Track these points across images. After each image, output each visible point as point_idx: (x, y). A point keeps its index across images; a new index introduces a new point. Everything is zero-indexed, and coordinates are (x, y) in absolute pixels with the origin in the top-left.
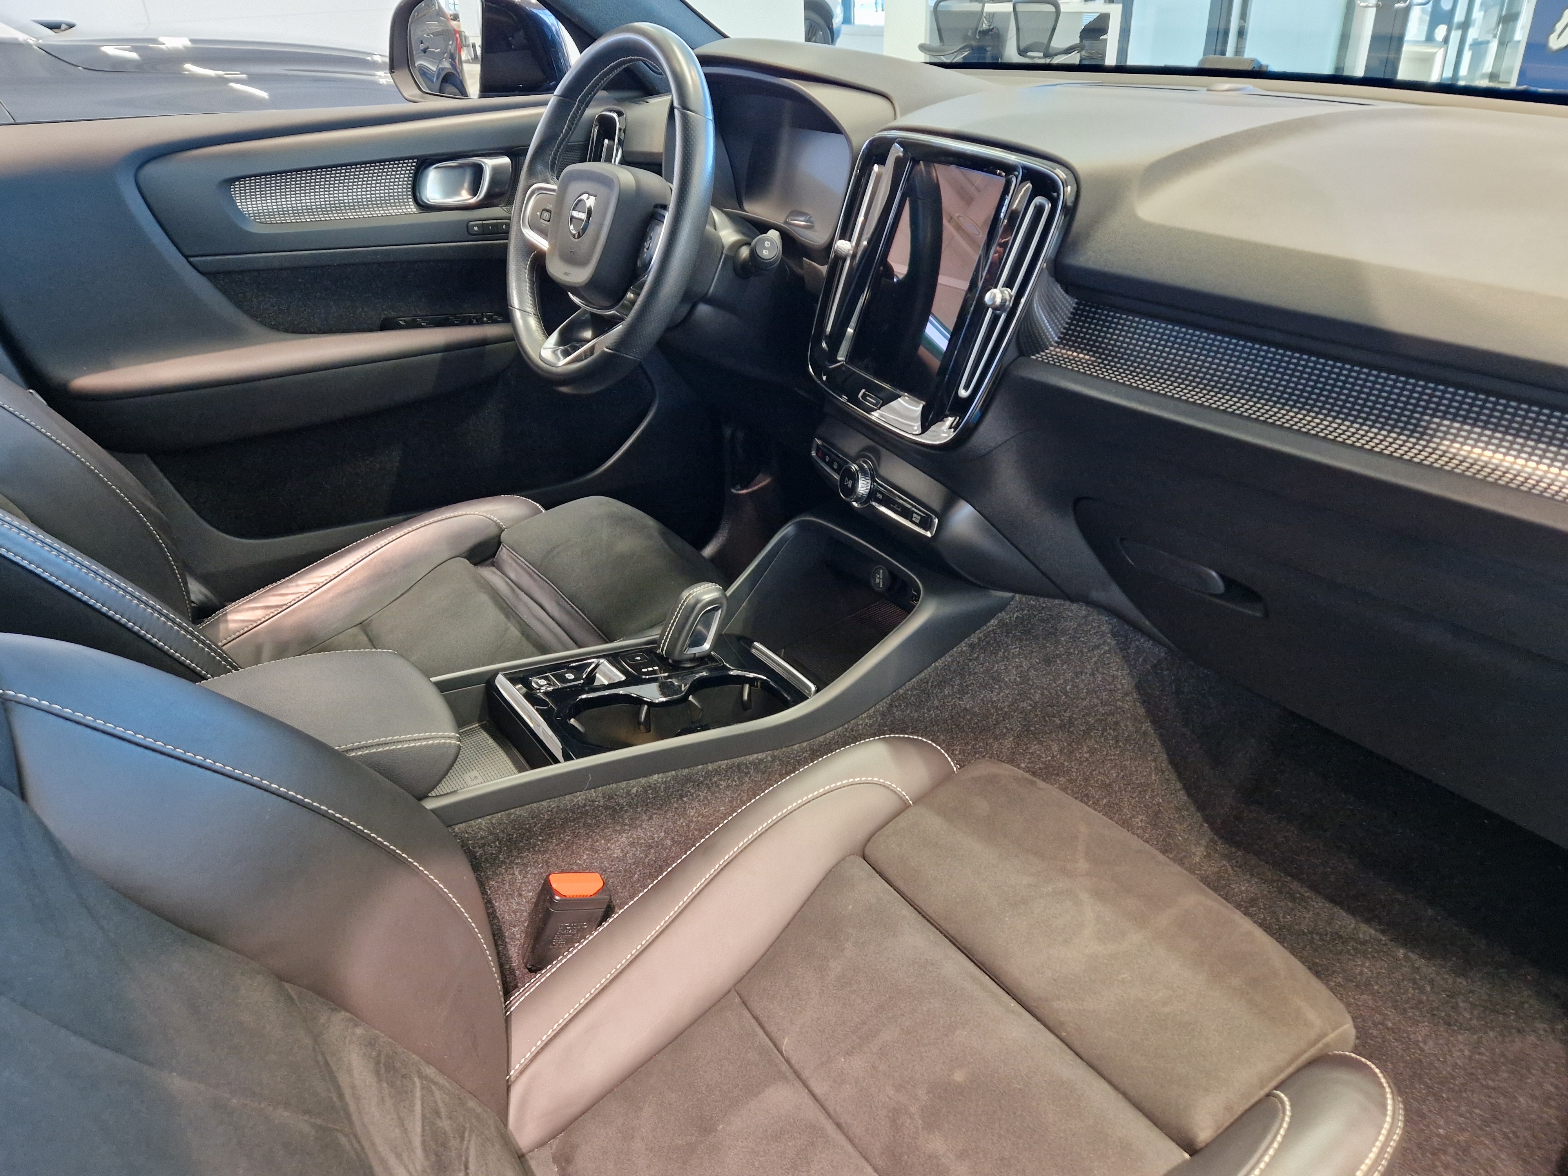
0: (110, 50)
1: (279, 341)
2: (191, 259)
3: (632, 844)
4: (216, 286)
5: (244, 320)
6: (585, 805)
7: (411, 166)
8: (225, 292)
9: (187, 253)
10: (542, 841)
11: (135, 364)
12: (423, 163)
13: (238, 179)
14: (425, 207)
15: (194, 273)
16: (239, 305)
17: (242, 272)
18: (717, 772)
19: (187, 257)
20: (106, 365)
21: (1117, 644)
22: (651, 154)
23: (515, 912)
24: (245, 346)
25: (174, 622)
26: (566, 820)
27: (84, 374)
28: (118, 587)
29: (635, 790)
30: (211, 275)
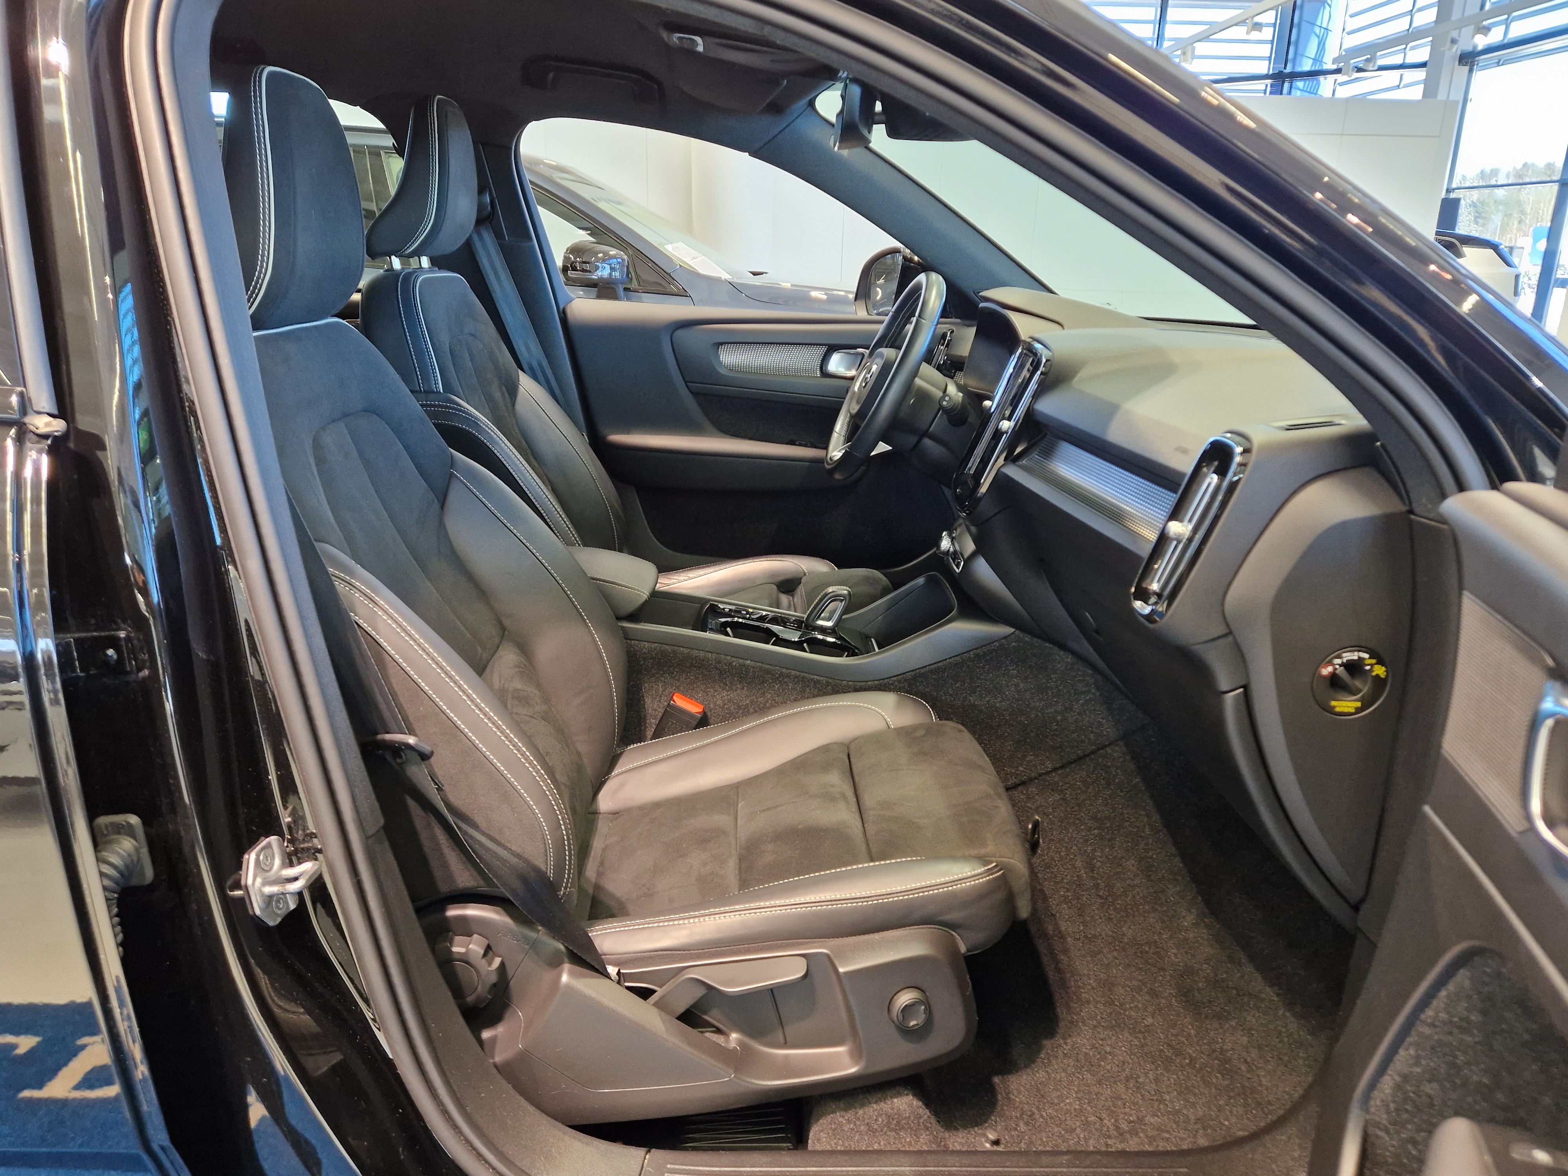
0: (814, 294)
1: (721, 437)
2: (688, 384)
3: (729, 701)
4: (697, 401)
5: (707, 424)
6: (703, 660)
7: (824, 349)
8: (700, 405)
9: (686, 380)
10: (677, 672)
11: (639, 434)
12: (832, 349)
13: (725, 343)
14: (825, 374)
15: (687, 391)
16: (707, 414)
17: (713, 395)
18: (788, 676)
19: (686, 382)
20: (627, 431)
21: (1101, 695)
22: (961, 356)
23: (655, 710)
24: (702, 436)
25: (571, 532)
26: (692, 665)
27: (614, 433)
28: (561, 516)
29: (734, 664)
30: (695, 394)
